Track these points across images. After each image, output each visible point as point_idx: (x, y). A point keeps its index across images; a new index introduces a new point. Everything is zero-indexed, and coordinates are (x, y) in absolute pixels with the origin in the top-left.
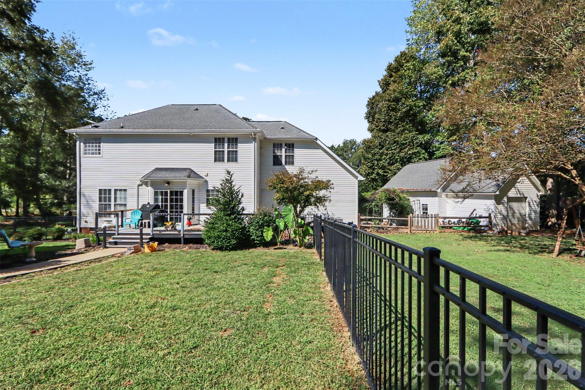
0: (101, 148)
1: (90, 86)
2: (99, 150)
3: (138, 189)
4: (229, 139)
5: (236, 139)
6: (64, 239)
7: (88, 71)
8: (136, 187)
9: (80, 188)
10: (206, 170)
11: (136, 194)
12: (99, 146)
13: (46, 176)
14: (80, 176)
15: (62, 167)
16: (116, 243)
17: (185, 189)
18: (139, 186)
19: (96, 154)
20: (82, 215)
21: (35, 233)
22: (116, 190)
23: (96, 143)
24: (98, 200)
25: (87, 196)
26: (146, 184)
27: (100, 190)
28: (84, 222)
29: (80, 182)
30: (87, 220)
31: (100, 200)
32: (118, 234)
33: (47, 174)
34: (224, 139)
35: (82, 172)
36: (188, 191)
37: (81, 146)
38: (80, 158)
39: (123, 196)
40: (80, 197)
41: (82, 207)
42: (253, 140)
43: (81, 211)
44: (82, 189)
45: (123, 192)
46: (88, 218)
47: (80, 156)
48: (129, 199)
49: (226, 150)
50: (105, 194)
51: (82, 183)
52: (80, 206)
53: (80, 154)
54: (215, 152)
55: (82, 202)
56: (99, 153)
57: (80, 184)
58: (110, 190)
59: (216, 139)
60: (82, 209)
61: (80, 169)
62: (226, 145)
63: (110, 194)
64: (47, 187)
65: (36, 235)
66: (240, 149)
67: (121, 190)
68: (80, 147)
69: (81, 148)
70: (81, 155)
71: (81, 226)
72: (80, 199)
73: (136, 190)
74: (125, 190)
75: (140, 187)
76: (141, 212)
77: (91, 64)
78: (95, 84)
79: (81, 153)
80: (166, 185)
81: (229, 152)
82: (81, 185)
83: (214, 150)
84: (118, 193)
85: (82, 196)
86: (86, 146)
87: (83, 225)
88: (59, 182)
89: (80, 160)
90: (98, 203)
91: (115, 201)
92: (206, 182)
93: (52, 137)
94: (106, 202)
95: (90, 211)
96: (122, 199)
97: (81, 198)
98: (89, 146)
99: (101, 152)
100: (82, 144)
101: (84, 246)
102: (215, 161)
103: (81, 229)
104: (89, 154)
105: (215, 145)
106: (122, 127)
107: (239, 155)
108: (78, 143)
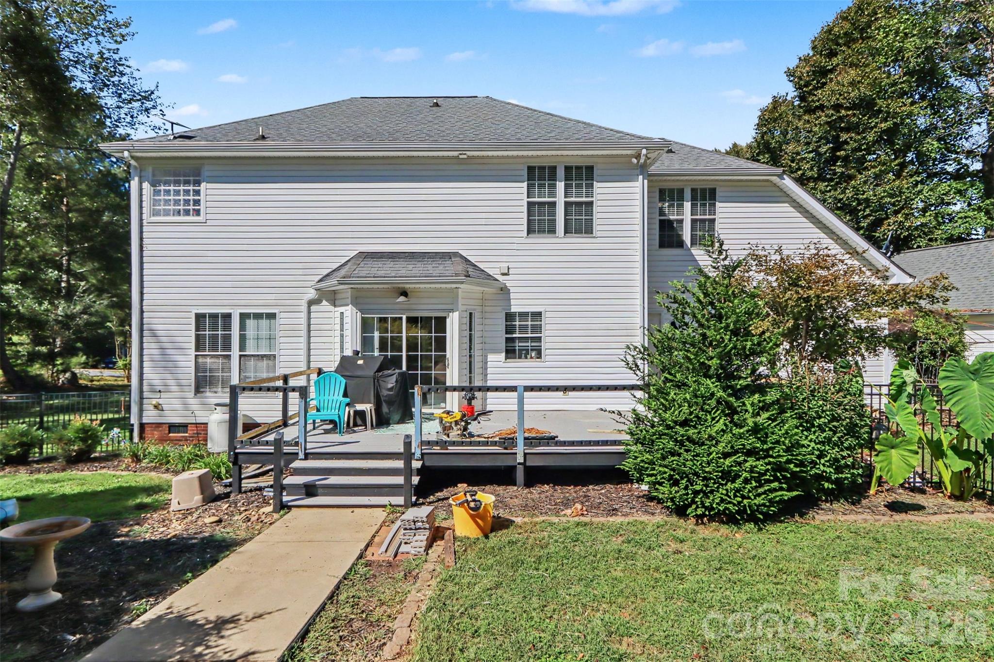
0: (202, 197)
1: (124, 79)
2: (197, 202)
3: (309, 312)
4: (568, 169)
5: (590, 169)
6: (96, 460)
7: (121, 42)
8: (304, 308)
9: (142, 312)
10: (505, 259)
11: (304, 327)
12: (197, 193)
13: (17, 290)
14: (141, 276)
15: (54, 270)
16: (310, 490)
17: (452, 311)
18: (311, 303)
19: (187, 213)
20: (145, 388)
21: (11, 443)
22: (244, 317)
23: (187, 182)
24: (193, 345)
25: (159, 333)
26: (333, 298)
27: (200, 318)
28: (152, 408)
29: (142, 294)
30: (161, 401)
31: (199, 346)
32: (307, 456)
33: (21, 285)
34: (553, 169)
35: (145, 266)
36: (460, 318)
37: (144, 192)
38: (141, 226)
39: (264, 333)
40: (141, 337)
41: (145, 364)
42: (638, 171)
43: (145, 376)
44: (145, 315)
45: (264, 322)
46: (163, 395)
47: (141, 220)
48: (282, 340)
49: (560, 199)
50: (214, 327)
51: (145, 297)
52: (141, 362)
53: (141, 214)
54: (530, 204)
55: (145, 352)
56: (197, 213)
57: (142, 300)
58: (227, 317)
59: (531, 169)
60: (145, 370)
61: (141, 257)
62: (560, 186)
63: (227, 326)
64: (20, 317)
65: (15, 447)
66: (600, 197)
67: (258, 316)
68: (141, 195)
69: (144, 198)
70: (144, 216)
71: (145, 421)
72: (141, 343)
73: (304, 315)
74: (272, 316)
75: (313, 308)
76: (344, 381)
77: (127, 25)
78: (136, 74)
79: (145, 210)
80: (402, 299)
81: (567, 205)
82: (145, 303)
83: (526, 200)
84: (250, 323)
85: (145, 333)
86: (157, 193)
87: (150, 416)
88: (50, 303)
89: (141, 232)
90: (193, 353)
91: (242, 347)
92: (504, 291)
93: (32, 200)
94: (217, 350)
95: (169, 376)
96: (264, 343)
97: (145, 340)
98: (168, 192)
99: (202, 208)
100: (146, 185)
101: (198, 498)
102: (530, 231)
103: (142, 426)
104: (167, 213)
105: (529, 187)
106: (263, 138)
107: (599, 215)
108: (134, 184)
